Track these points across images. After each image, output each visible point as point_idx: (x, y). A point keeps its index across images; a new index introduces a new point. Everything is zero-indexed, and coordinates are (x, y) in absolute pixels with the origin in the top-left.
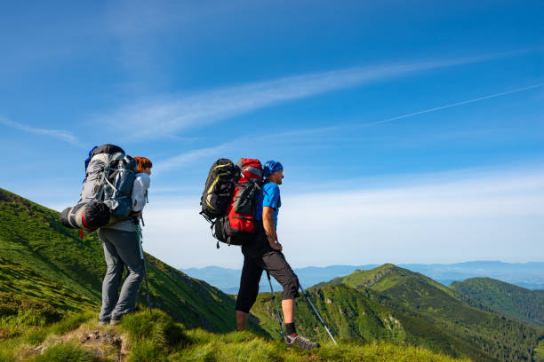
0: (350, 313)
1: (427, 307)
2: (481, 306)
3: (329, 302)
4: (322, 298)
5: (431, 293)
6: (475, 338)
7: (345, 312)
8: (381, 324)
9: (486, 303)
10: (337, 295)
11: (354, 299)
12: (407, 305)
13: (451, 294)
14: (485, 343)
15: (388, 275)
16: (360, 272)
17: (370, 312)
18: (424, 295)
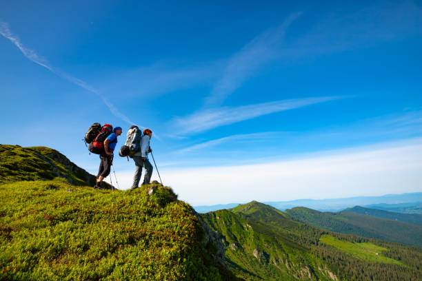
0: (228, 224)
1: (270, 221)
2: (298, 221)
3: (218, 218)
4: (215, 216)
5: (273, 215)
6: (291, 235)
7: (226, 222)
8: (243, 228)
9: (302, 219)
10: (222, 215)
11: (230, 216)
12: (261, 220)
13: (284, 215)
14: (295, 237)
15: (253, 206)
16: (241, 206)
17: (237, 222)
18: (269, 215)
